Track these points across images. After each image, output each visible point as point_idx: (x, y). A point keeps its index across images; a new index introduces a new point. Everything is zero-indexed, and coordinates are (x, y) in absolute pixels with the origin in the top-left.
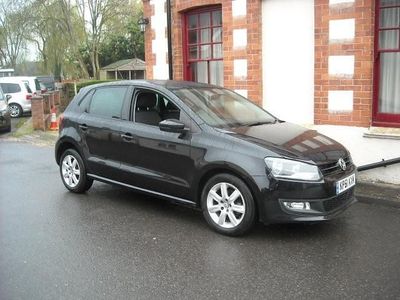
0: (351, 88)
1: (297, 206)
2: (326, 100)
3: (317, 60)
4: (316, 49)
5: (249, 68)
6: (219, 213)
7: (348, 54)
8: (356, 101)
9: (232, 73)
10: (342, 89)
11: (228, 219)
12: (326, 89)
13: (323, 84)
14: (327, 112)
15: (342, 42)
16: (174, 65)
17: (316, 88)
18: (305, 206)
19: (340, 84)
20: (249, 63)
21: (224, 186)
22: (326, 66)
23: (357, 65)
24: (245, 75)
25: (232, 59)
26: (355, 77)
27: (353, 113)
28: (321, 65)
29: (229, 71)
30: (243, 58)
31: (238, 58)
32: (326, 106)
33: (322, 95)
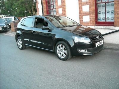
0: (89, 15)
1: (83, 51)
2: (83, 19)
3: (79, 7)
4: (79, 4)
5: (62, 11)
6: (60, 54)
7: (87, 5)
8: (90, 18)
9: (58, 12)
10: (86, 15)
11: (63, 56)
12: (82, 15)
13: (81, 14)
14: (83, 22)
15: (86, 2)
16: (44, 11)
17: (80, 15)
18: (86, 51)
19: (86, 14)
20: (62, 9)
21: (60, 46)
22: (82, 9)
23: (90, 8)
24: (62, 13)
25: (58, 8)
26: (90, 11)
27: (90, 22)
28: (80, 9)
29: (57, 12)
30: (61, 8)
31: (59, 8)
32: (83, 21)
33: (81, 17)
